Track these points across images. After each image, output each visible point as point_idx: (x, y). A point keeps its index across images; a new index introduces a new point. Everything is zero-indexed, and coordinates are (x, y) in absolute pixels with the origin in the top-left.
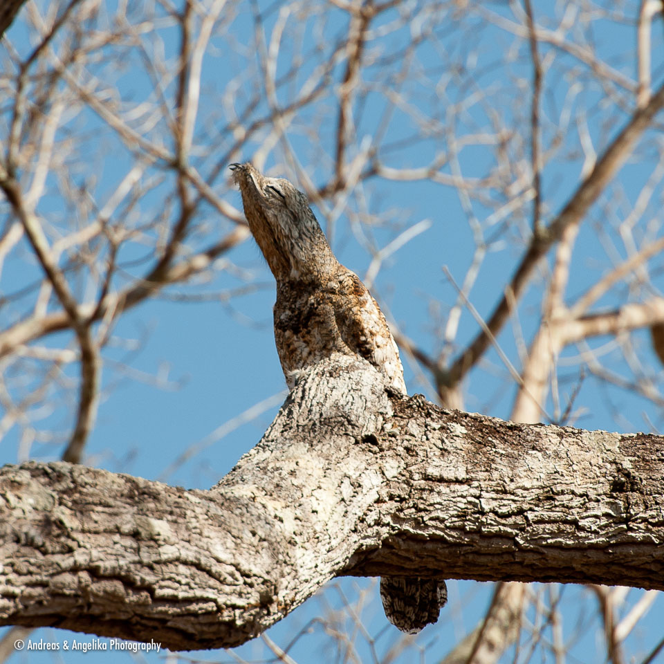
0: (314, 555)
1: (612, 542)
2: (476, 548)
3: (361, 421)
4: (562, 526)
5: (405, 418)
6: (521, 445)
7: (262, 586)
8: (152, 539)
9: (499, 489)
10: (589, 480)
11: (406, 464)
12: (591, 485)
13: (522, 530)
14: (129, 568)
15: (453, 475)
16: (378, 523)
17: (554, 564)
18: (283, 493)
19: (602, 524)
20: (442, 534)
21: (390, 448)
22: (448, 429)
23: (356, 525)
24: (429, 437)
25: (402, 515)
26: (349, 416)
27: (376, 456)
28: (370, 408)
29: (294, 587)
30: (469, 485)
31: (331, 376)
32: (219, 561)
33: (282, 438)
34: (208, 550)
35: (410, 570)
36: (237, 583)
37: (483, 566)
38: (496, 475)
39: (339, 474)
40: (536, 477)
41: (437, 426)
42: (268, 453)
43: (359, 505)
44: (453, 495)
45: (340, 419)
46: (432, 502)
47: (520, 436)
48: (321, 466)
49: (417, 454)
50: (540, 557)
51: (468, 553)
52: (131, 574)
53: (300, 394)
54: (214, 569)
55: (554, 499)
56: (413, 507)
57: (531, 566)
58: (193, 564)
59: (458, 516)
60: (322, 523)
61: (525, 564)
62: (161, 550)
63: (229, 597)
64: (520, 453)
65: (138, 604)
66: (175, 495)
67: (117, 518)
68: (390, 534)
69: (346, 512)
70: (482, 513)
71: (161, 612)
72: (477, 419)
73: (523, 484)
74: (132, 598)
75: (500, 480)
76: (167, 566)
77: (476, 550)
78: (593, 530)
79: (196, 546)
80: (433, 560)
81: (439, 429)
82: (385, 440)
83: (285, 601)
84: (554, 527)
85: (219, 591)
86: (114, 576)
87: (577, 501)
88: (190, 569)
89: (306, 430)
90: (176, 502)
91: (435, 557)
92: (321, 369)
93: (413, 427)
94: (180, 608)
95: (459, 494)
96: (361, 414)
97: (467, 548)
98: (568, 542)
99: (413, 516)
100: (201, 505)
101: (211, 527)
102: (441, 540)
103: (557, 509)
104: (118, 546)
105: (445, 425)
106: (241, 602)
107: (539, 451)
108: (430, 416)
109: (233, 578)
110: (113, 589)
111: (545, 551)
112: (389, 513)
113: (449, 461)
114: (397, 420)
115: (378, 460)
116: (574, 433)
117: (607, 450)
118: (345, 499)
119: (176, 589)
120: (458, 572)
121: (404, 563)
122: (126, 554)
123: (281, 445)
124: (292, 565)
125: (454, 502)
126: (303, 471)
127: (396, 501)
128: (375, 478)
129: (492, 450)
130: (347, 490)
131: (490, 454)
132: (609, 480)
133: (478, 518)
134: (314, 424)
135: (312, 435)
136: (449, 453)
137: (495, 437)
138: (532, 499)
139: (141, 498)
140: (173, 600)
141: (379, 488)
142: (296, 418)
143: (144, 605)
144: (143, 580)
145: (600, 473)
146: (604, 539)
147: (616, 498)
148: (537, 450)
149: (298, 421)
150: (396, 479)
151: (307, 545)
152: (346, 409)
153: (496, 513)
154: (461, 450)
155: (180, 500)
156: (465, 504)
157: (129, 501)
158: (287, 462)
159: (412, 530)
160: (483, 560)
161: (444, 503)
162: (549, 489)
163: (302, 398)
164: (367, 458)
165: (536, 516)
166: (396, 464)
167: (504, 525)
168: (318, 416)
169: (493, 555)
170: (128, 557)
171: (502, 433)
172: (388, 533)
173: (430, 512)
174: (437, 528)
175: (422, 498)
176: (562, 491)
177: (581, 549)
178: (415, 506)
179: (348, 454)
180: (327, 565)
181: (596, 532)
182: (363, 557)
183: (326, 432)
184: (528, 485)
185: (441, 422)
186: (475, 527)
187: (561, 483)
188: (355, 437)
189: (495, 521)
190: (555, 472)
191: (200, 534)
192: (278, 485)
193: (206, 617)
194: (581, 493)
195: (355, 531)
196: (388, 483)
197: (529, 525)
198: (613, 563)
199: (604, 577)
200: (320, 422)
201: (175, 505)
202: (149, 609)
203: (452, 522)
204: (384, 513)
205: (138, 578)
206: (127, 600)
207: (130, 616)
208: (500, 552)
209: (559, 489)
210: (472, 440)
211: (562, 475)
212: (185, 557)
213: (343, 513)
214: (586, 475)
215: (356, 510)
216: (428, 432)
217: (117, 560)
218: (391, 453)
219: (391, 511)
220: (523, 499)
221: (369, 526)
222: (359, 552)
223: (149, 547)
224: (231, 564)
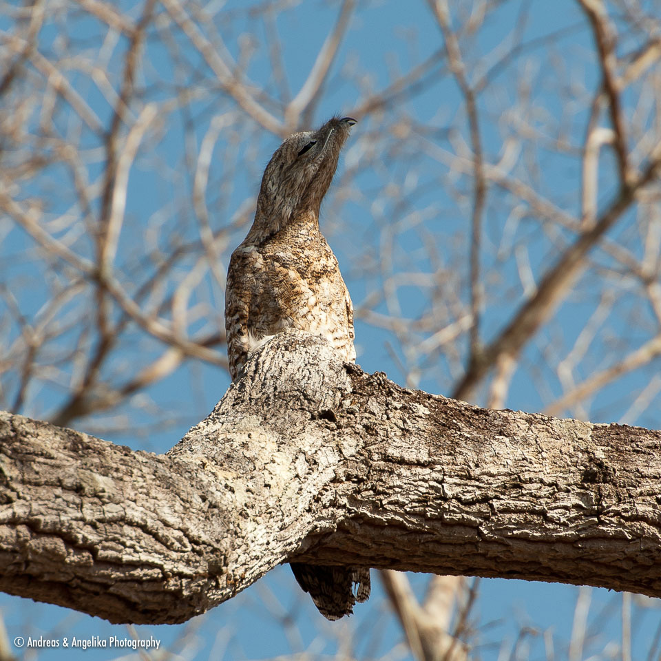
0: (265, 531)
1: (581, 536)
2: (437, 536)
3: (318, 396)
4: (529, 517)
5: (365, 395)
6: (487, 429)
7: (211, 555)
8: (95, 495)
9: (463, 474)
10: (559, 469)
11: (365, 443)
12: (561, 475)
13: (487, 519)
14: (71, 524)
15: (415, 457)
16: (334, 504)
17: (519, 557)
18: (235, 465)
19: (571, 516)
20: (401, 519)
21: (348, 426)
22: (410, 409)
23: (311, 504)
24: (390, 416)
25: (359, 497)
26: (305, 390)
27: (333, 432)
28: (328, 383)
29: (244, 562)
30: (432, 469)
31: (287, 349)
32: (166, 524)
33: (234, 411)
34: (154, 511)
35: (366, 558)
36: (184, 549)
37: (444, 556)
38: (460, 459)
39: (294, 449)
40: (503, 463)
41: (399, 406)
42: (218, 426)
43: (315, 483)
44: (413, 478)
45: (295, 393)
46: (392, 484)
47: (486, 420)
48: (275, 439)
49: (377, 433)
50: (505, 549)
51: (428, 542)
52: (73, 531)
53: (253, 368)
54: (161, 533)
55: (521, 488)
56: (371, 489)
57: (495, 559)
58: (138, 525)
59: (419, 501)
60: (275, 499)
61: (489, 556)
62: (105, 508)
63: (176, 565)
64: (486, 437)
65: (79, 565)
66: (122, 453)
67: (60, 471)
68: (347, 517)
69: (301, 489)
70: (445, 499)
71: (103, 576)
72: (441, 401)
73: (489, 469)
74: (73, 558)
75: (464, 464)
76: (111, 525)
77: (437, 539)
78: (562, 521)
79: (143, 506)
80: (391, 547)
81: (400, 409)
82: (343, 417)
83: (235, 575)
84: (521, 517)
85: (165, 557)
86: (55, 532)
87: (545, 491)
88: (135, 531)
89: (260, 404)
90: (121, 460)
91: (393, 545)
92: (276, 343)
93: (374, 406)
94: (124, 573)
95: (421, 477)
96: (318, 389)
97: (427, 536)
98: (535, 534)
99: (371, 499)
100: (148, 465)
101: (158, 488)
102: (400, 526)
103: (525, 498)
104: (59, 500)
105: (407, 405)
106: (187, 571)
107: (506, 436)
108: (391, 395)
109: (180, 544)
110: (53, 546)
111: (510, 543)
112: (346, 495)
113: (411, 443)
114: (356, 397)
115: (335, 437)
116: (544, 420)
117: (579, 439)
118: (300, 475)
119: (120, 551)
120: (417, 562)
121: (360, 550)
122: (68, 510)
123: (232, 418)
124: (243, 538)
125: (415, 486)
126: (256, 443)
127: (354, 482)
128: (331, 455)
129: (456, 433)
130: (302, 467)
131: (454, 437)
132: (580, 470)
133: (440, 504)
134: (268, 398)
135: (265, 408)
136: (411, 433)
137: (460, 420)
138: (498, 487)
139: (86, 452)
140: (117, 563)
141: (336, 466)
142: (248, 391)
143: (85, 566)
144: (85, 539)
145: (571, 462)
146: (573, 532)
147: (587, 489)
148: (504, 435)
149: (250, 395)
150: (354, 459)
151: (258, 519)
152: (302, 383)
153: (459, 500)
154: (424, 431)
155: (127, 458)
156: (427, 488)
157: (72, 454)
158: (238, 434)
159: (369, 514)
160: (444, 550)
161: (405, 486)
162: (516, 476)
163: (256, 372)
164: (324, 434)
165: (501, 505)
166: (354, 443)
167: (467, 513)
168: (272, 389)
169: (455, 545)
170: (70, 513)
171: (468, 416)
172: (344, 516)
173: (389, 495)
174: (396, 513)
175: (381, 480)
176: (530, 478)
177: (548, 541)
178: (373, 488)
179: (303, 429)
180: (279, 544)
181: (564, 524)
182: (316, 541)
183: (281, 406)
184: (494, 470)
185: (403, 402)
186: (437, 514)
187: (529, 470)
188: (311, 413)
189: (458, 508)
190: (523, 459)
191: (147, 494)
192: (228, 456)
193: (151, 584)
194: (550, 481)
195: (309, 511)
196: (345, 461)
197: (494, 514)
198: (582, 559)
199: (572, 574)
200: (275, 395)
201: (122, 462)
202: (91, 571)
203: (411, 508)
204: (341, 493)
205: (80, 536)
206: (67, 560)
207: (70, 578)
208: (463, 542)
209: (527, 476)
210: (436, 422)
211: (531, 463)
212: (131, 517)
213: (297, 490)
214: (555, 463)
215: (311, 488)
216: (389, 411)
217: (59, 515)
218: (348, 430)
219: (347, 492)
220: (488, 486)
221: (325, 507)
222: (312, 535)
223: (92, 503)
224: (179, 529)
